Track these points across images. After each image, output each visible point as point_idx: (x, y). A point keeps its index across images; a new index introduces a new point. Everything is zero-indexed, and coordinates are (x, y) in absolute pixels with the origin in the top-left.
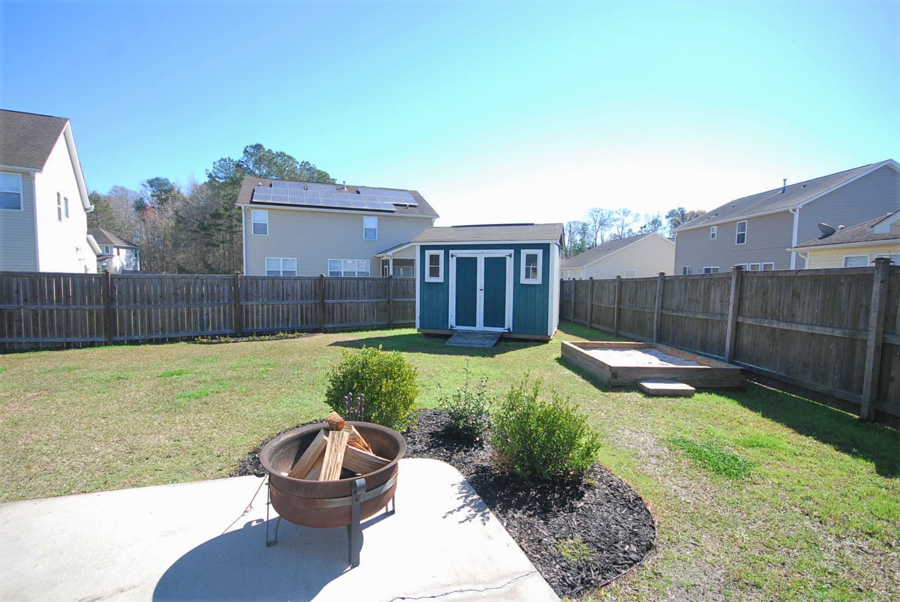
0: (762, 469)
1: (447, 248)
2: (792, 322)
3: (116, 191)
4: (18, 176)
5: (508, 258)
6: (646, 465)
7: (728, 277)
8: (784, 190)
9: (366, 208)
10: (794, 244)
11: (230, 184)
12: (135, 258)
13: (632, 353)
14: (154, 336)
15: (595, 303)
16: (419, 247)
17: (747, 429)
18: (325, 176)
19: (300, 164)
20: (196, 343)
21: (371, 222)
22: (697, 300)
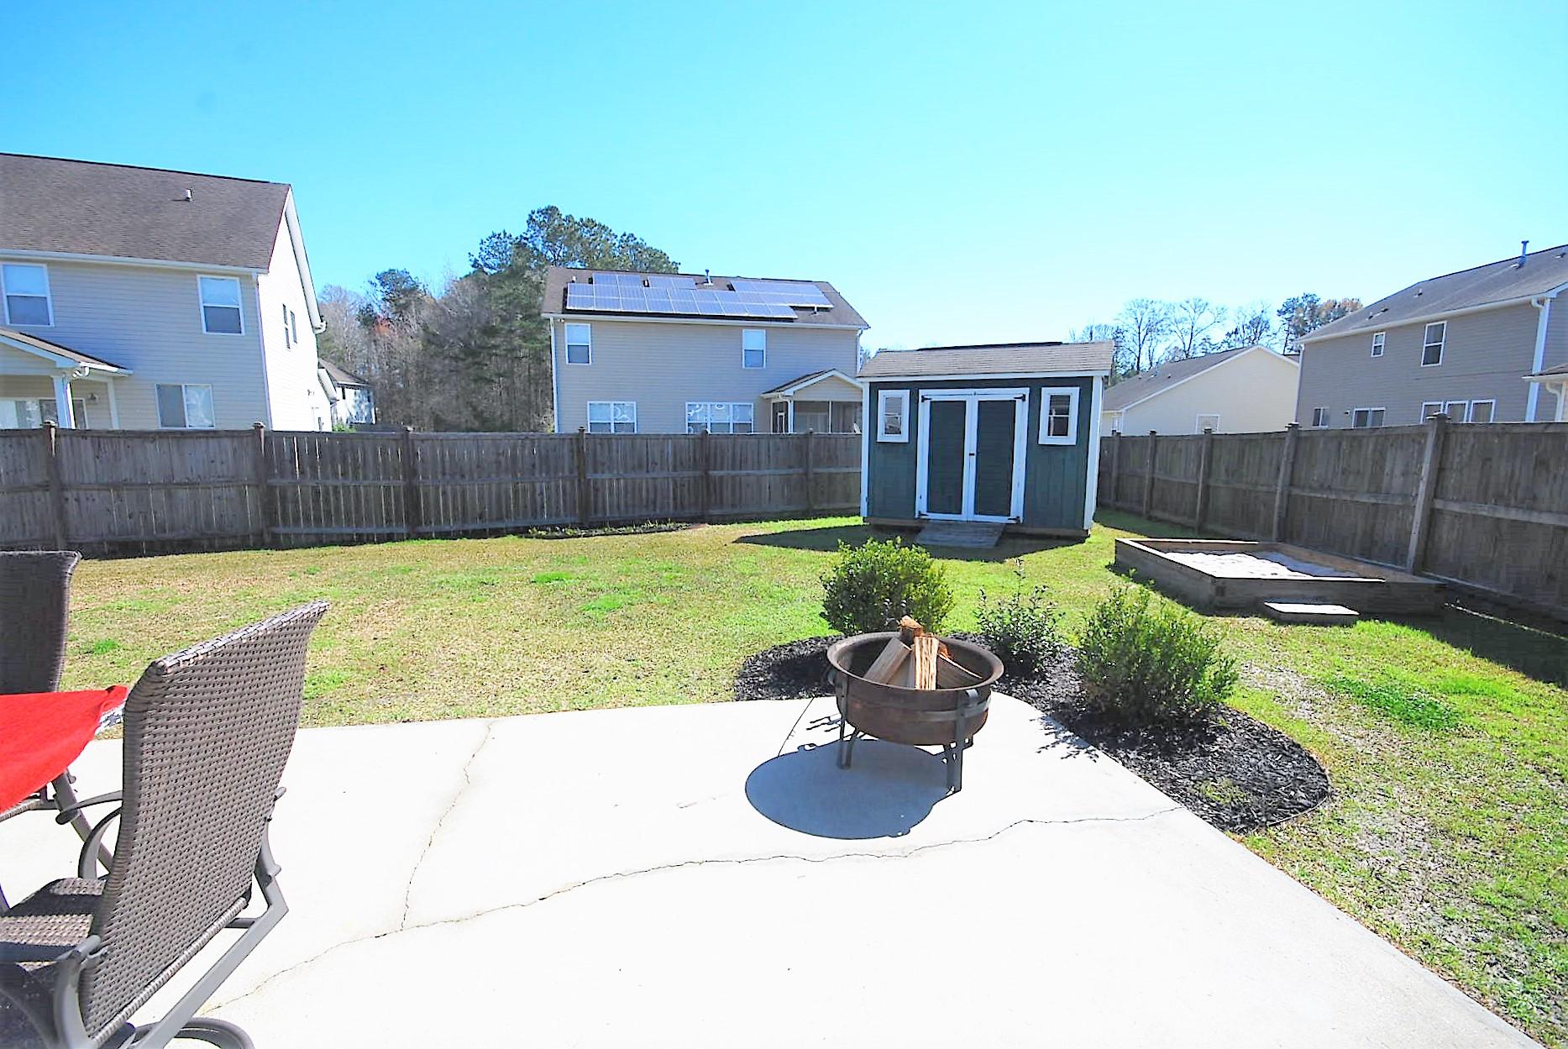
0: (1476, 721)
1: (914, 387)
2: (1531, 509)
3: (329, 294)
4: (234, 280)
5: (1019, 402)
6: (1296, 710)
7: (1421, 433)
8: (1522, 261)
9: (746, 315)
10: (1537, 369)
11: (508, 277)
12: (367, 403)
13: (1239, 559)
14: (470, 527)
15: (1159, 475)
16: (868, 385)
17: (1449, 672)
18: (660, 258)
19: (619, 238)
20: (532, 538)
21: (754, 339)
22: (1358, 472)
